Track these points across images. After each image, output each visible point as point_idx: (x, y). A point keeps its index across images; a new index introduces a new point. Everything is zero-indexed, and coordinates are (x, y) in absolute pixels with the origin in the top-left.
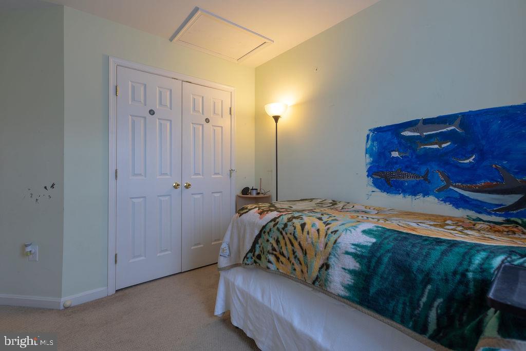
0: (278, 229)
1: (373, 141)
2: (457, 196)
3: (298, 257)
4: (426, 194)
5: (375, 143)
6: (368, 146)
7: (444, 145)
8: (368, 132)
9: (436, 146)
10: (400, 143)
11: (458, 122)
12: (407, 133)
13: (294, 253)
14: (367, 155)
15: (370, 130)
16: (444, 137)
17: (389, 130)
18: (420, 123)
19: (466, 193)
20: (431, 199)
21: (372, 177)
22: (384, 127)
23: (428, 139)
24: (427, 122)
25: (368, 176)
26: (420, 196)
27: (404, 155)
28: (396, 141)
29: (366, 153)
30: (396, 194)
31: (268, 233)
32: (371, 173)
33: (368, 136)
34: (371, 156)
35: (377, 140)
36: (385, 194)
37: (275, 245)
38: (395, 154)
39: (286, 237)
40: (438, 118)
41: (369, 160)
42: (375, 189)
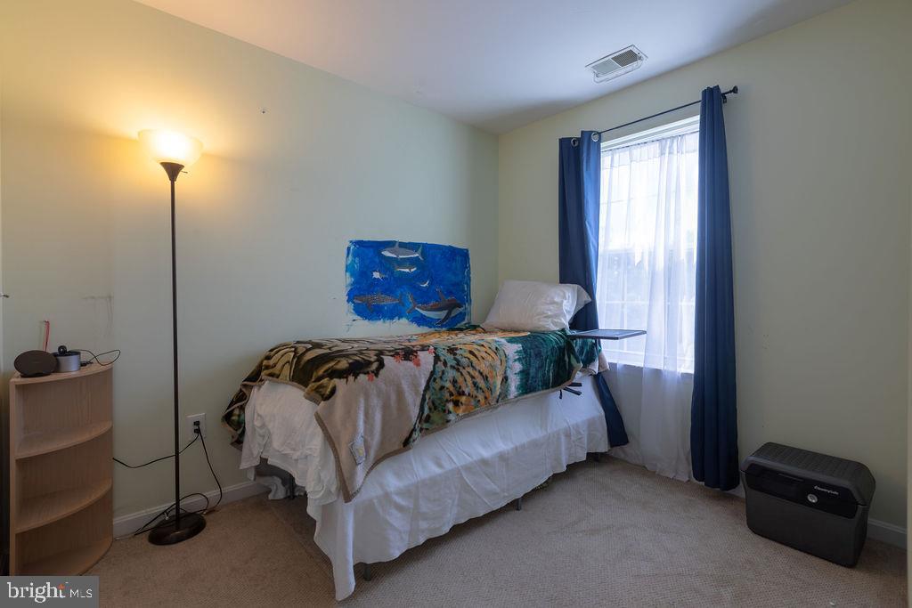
0: (452, 367)
1: (354, 256)
2: (418, 315)
3: (480, 386)
4: (400, 317)
5: (357, 260)
6: (349, 262)
7: (412, 270)
8: (348, 244)
9: (407, 270)
10: (381, 262)
11: (420, 250)
12: (387, 253)
13: (475, 384)
14: (348, 274)
15: (351, 242)
16: (413, 262)
17: (371, 246)
18: (397, 244)
19: (424, 313)
20: (404, 320)
21: (353, 303)
22: (365, 242)
23: (402, 263)
24: (402, 245)
25: (348, 301)
26: (396, 319)
27: (384, 276)
28: (377, 260)
29: (346, 271)
30: (376, 319)
31: (441, 378)
32: (351, 296)
33: (349, 249)
34: (352, 275)
35: (358, 256)
36: (366, 322)
37: (452, 389)
38: (376, 275)
39: (464, 372)
40: (409, 243)
41: (350, 280)
42: (356, 317)
